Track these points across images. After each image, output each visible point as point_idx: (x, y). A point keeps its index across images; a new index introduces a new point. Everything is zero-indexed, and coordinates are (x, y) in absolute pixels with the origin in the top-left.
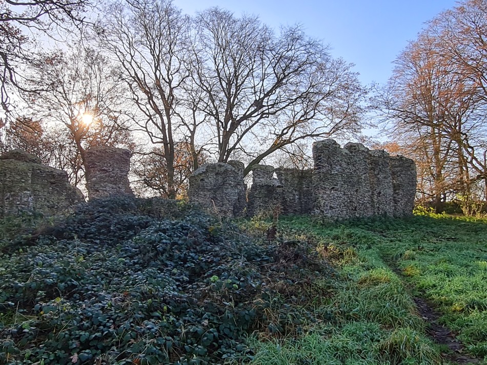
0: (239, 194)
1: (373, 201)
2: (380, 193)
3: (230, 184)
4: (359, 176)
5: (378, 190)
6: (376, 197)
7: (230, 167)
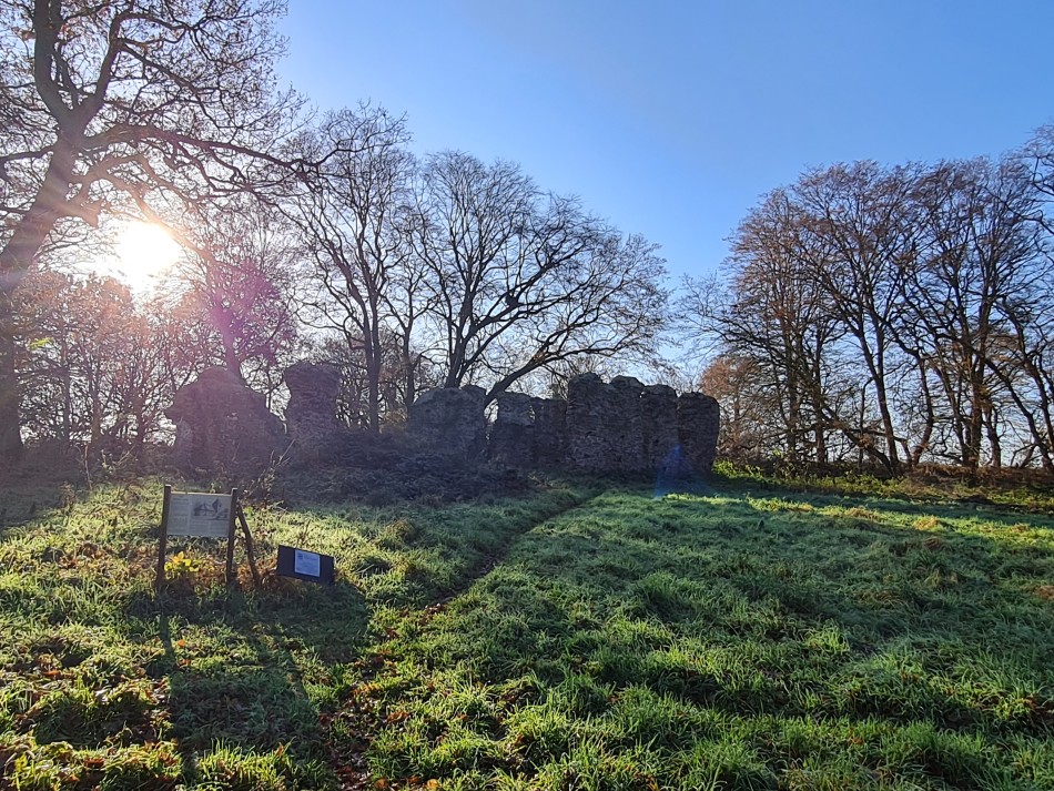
0: (476, 432)
1: (646, 452)
2: (657, 441)
3: (465, 419)
4: (627, 419)
5: (655, 438)
6: (651, 446)
7: (466, 395)
